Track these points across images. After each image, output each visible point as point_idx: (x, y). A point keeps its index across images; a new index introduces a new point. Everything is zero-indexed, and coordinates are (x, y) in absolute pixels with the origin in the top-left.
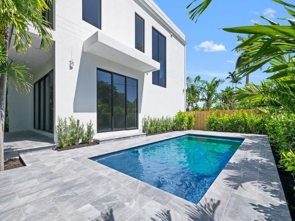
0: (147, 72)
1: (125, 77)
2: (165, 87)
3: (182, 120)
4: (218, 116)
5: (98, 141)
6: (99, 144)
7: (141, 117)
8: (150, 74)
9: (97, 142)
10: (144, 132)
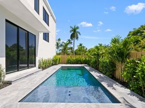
0: (41, 32)
1: (28, 32)
2: (48, 42)
3: (57, 60)
4: (71, 58)
5: (11, 81)
6: (11, 84)
7: (37, 59)
8: (42, 33)
9: (9, 83)
10: (39, 68)
